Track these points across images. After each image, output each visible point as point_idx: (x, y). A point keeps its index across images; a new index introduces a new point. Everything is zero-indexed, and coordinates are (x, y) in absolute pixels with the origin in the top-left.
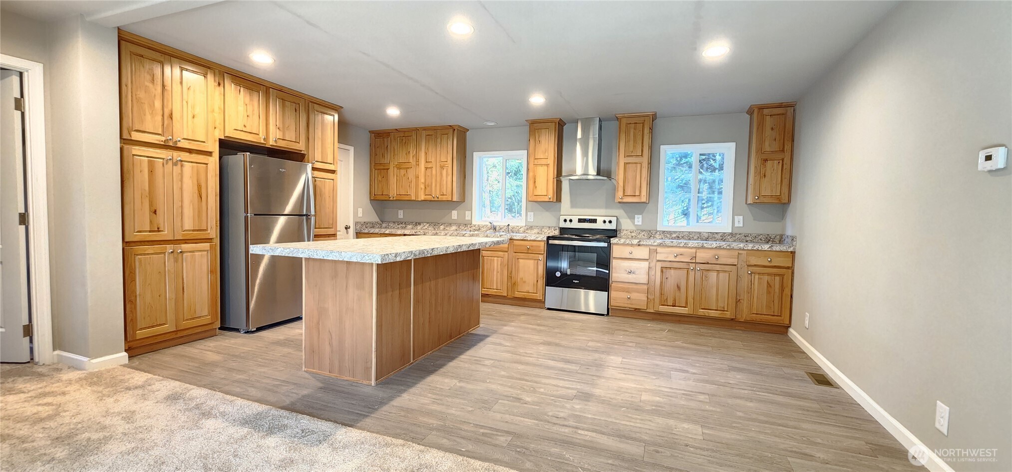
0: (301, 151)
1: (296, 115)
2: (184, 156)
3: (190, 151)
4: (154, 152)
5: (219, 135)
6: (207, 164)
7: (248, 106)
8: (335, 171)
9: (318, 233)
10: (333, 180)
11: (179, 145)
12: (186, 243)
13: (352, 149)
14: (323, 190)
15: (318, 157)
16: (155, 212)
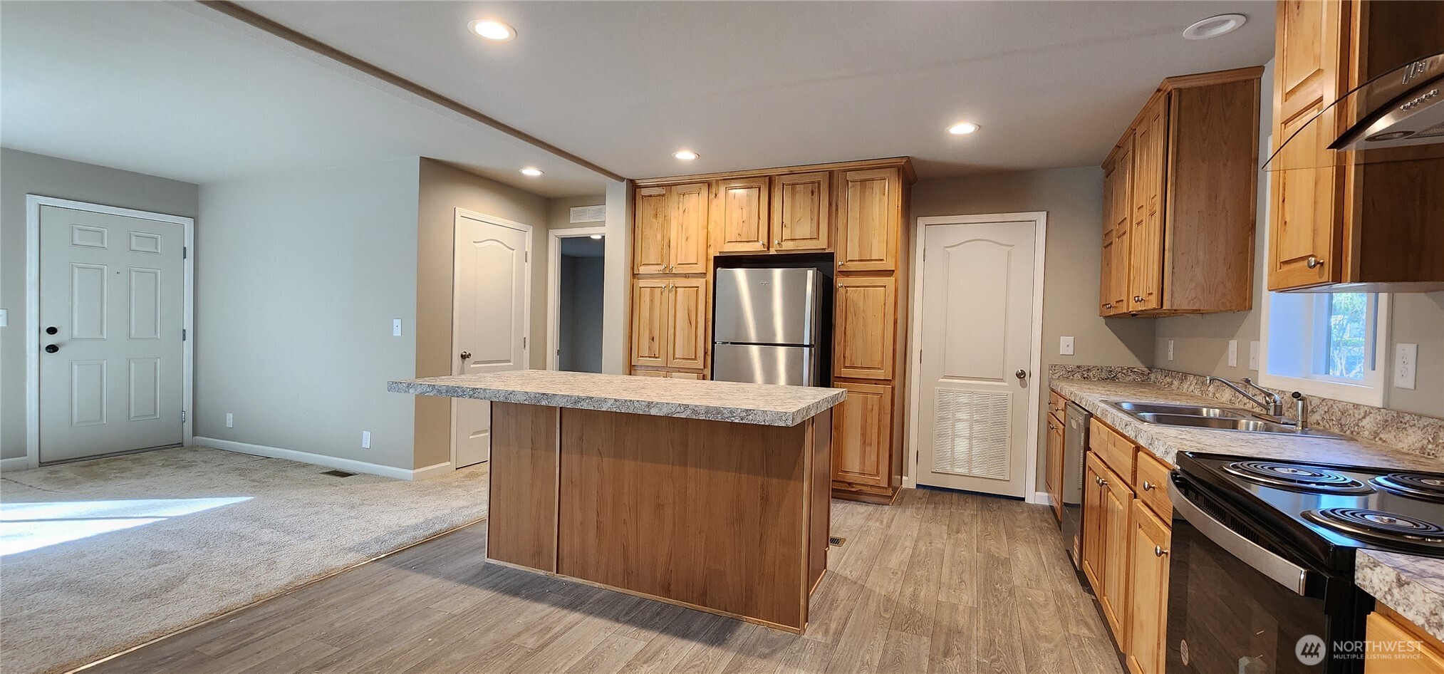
0: (825, 249)
1: (812, 199)
2: (680, 282)
3: (686, 276)
4: (655, 282)
5: (714, 253)
6: (698, 287)
7: (744, 211)
8: (894, 271)
9: (850, 374)
10: (885, 287)
11: (674, 271)
12: (679, 372)
13: (1041, 217)
14: (861, 303)
15: (853, 253)
16: (653, 339)
